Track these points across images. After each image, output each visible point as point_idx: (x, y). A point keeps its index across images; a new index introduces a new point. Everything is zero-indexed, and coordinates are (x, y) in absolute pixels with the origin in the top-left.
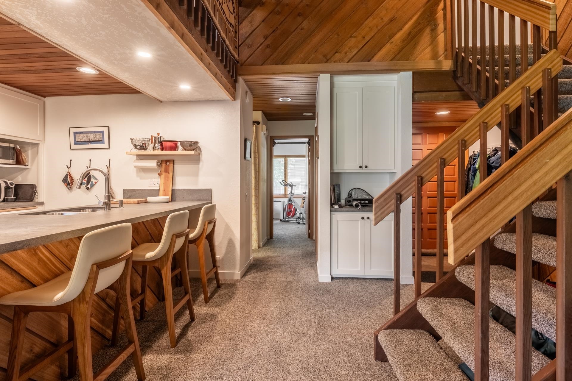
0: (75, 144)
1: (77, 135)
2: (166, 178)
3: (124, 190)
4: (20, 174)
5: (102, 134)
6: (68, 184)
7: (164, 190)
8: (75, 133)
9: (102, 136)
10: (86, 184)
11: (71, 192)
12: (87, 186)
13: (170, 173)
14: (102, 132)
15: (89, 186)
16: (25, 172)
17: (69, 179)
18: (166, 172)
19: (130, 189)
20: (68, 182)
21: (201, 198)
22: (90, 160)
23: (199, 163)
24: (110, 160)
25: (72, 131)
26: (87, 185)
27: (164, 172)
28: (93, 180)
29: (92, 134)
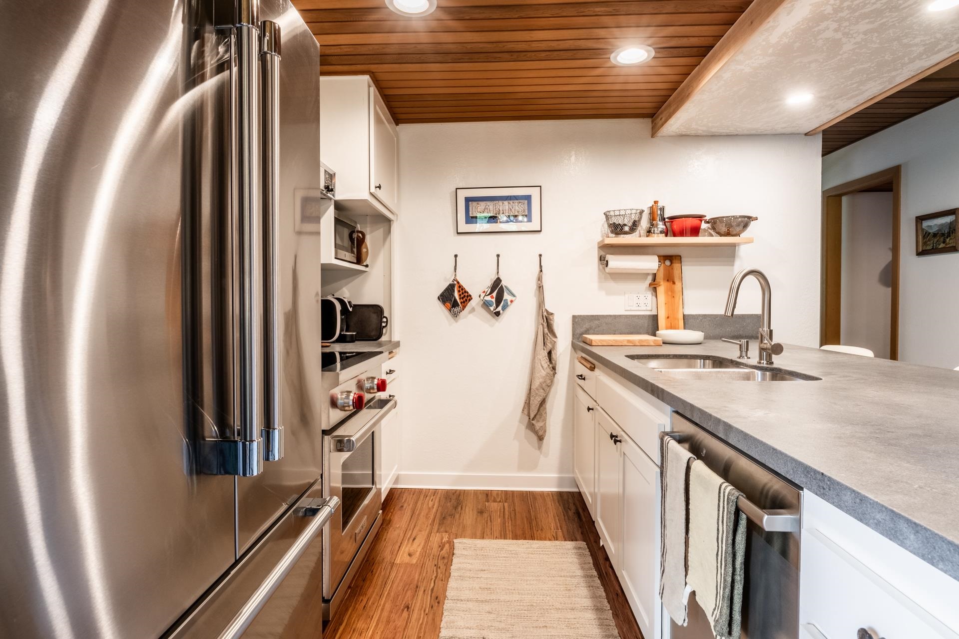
0: (467, 222)
1: (472, 205)
2: (670, 293)
3: (574, 317)
4: (346, 284)
5: (526, 201)
6: (455, 304)
7: (668, 318)
8: (468, 200)
9: (526, 207)
10: (495, 305)
11: (456, 322)
12: (497, 308)
13: (676, 283)
14: (528, 198)
15: (499, 309)
16: (358, 280)
17: (456, 295)
18: (668, 281)
19: (587, 316)
20: (455, 300)
21: (741, 333)
22: (498, 256)
23: (733, 261)
24: (540, 255)
25: (462, 194)
26: (497, 306)
27: (664, 280)
28: (506, 296)
29: (504, 202)
